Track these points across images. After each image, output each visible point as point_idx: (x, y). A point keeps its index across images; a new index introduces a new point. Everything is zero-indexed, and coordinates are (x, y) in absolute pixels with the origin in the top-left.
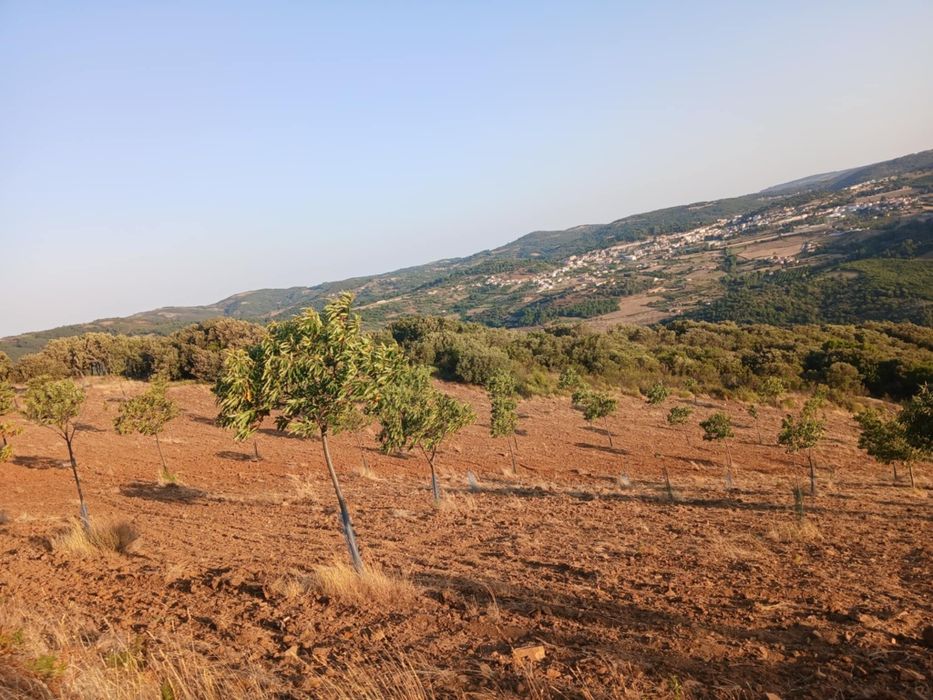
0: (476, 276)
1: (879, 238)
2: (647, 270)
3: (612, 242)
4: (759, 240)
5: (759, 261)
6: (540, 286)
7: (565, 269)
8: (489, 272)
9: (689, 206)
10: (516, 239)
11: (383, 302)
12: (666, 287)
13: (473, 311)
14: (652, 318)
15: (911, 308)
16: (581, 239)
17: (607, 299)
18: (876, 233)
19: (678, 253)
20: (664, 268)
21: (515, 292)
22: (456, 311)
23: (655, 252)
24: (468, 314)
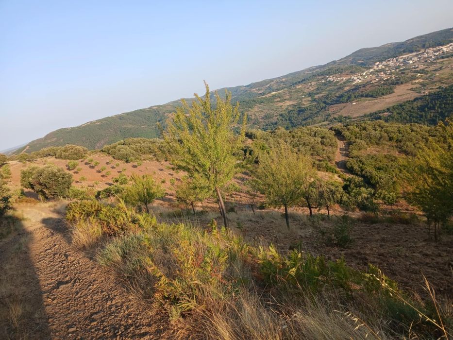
0: (322, 77)
2: (416, 69)
3: (401, 54)
6: (355, 80)
7: (372, 70)
8: (329, 74)
10: (351, 53)
11: (274, 93)
12: (423, 79)
13: (318, 95)
14: (411, 97)
16: (386, 52)
17: (388, 87)
19: (437, 58)
20: (426, 68)
21: (340, 84)
22: (309, 96)
23: (424, 58)
24: (315, 98)
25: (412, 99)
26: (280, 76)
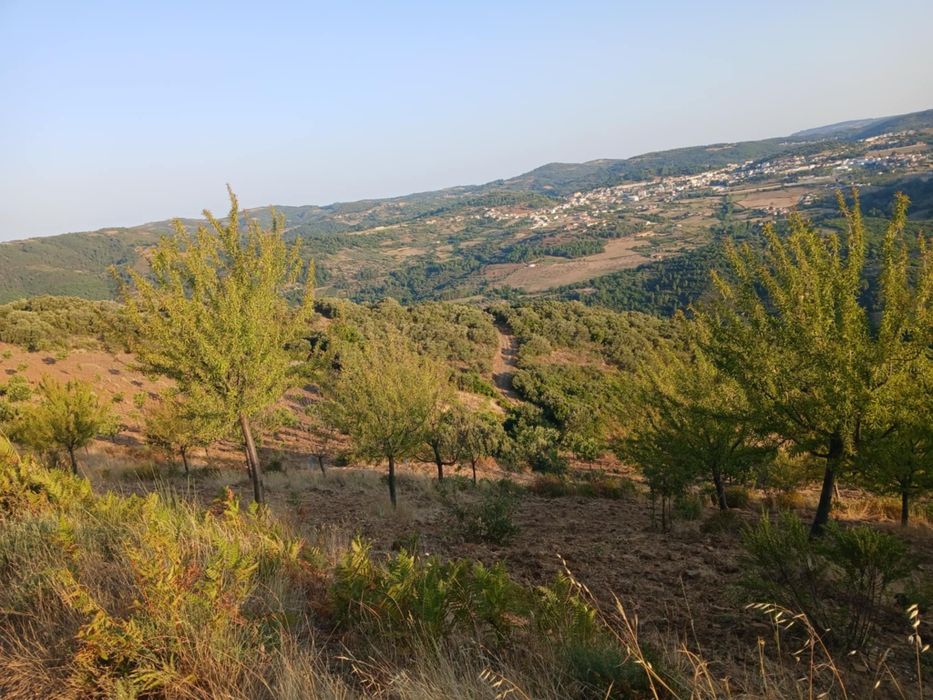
0: (476, 208)
1: (874, 196)
2: (644, 213)
3: (619, 181)
4: (761, 189)
5: (755, 210)
6: (536, 222)
7: (566, 206)
8: (490, 204)
9: (706, 147)
10: (532, 169)
11: (382, 228)
12: (655, 232)
13: (467, 243)
14: (633, 263)
15: (875, 270)
16: (594, 174)
17: (594, 240)
18: (875, 190)
19: (681, 197)
20: (661, 212)
21: (510, 227)
22: (450, 243)
23: (658, 195)
24: (461, 247)
25: (635, 266)
26: (393, 197)
